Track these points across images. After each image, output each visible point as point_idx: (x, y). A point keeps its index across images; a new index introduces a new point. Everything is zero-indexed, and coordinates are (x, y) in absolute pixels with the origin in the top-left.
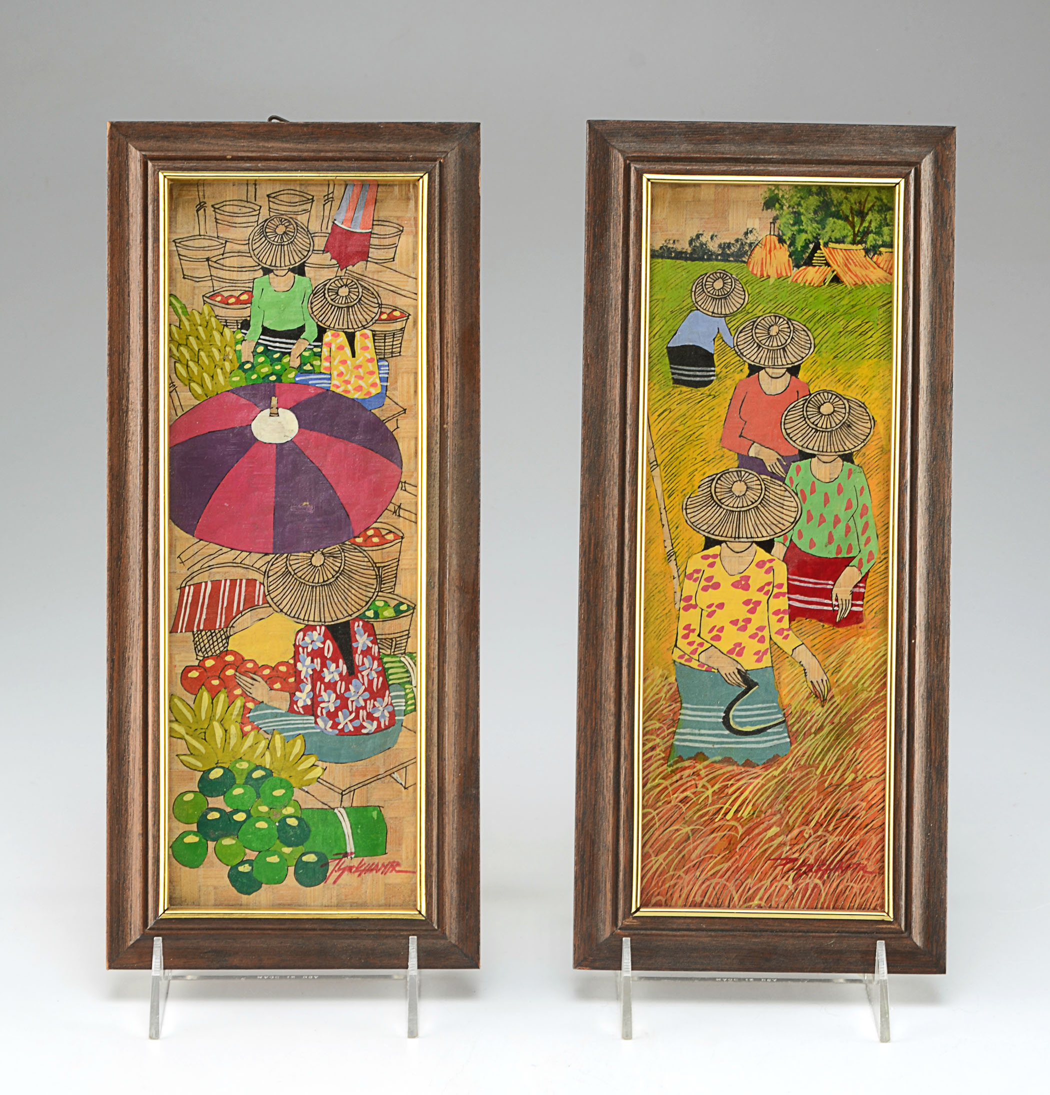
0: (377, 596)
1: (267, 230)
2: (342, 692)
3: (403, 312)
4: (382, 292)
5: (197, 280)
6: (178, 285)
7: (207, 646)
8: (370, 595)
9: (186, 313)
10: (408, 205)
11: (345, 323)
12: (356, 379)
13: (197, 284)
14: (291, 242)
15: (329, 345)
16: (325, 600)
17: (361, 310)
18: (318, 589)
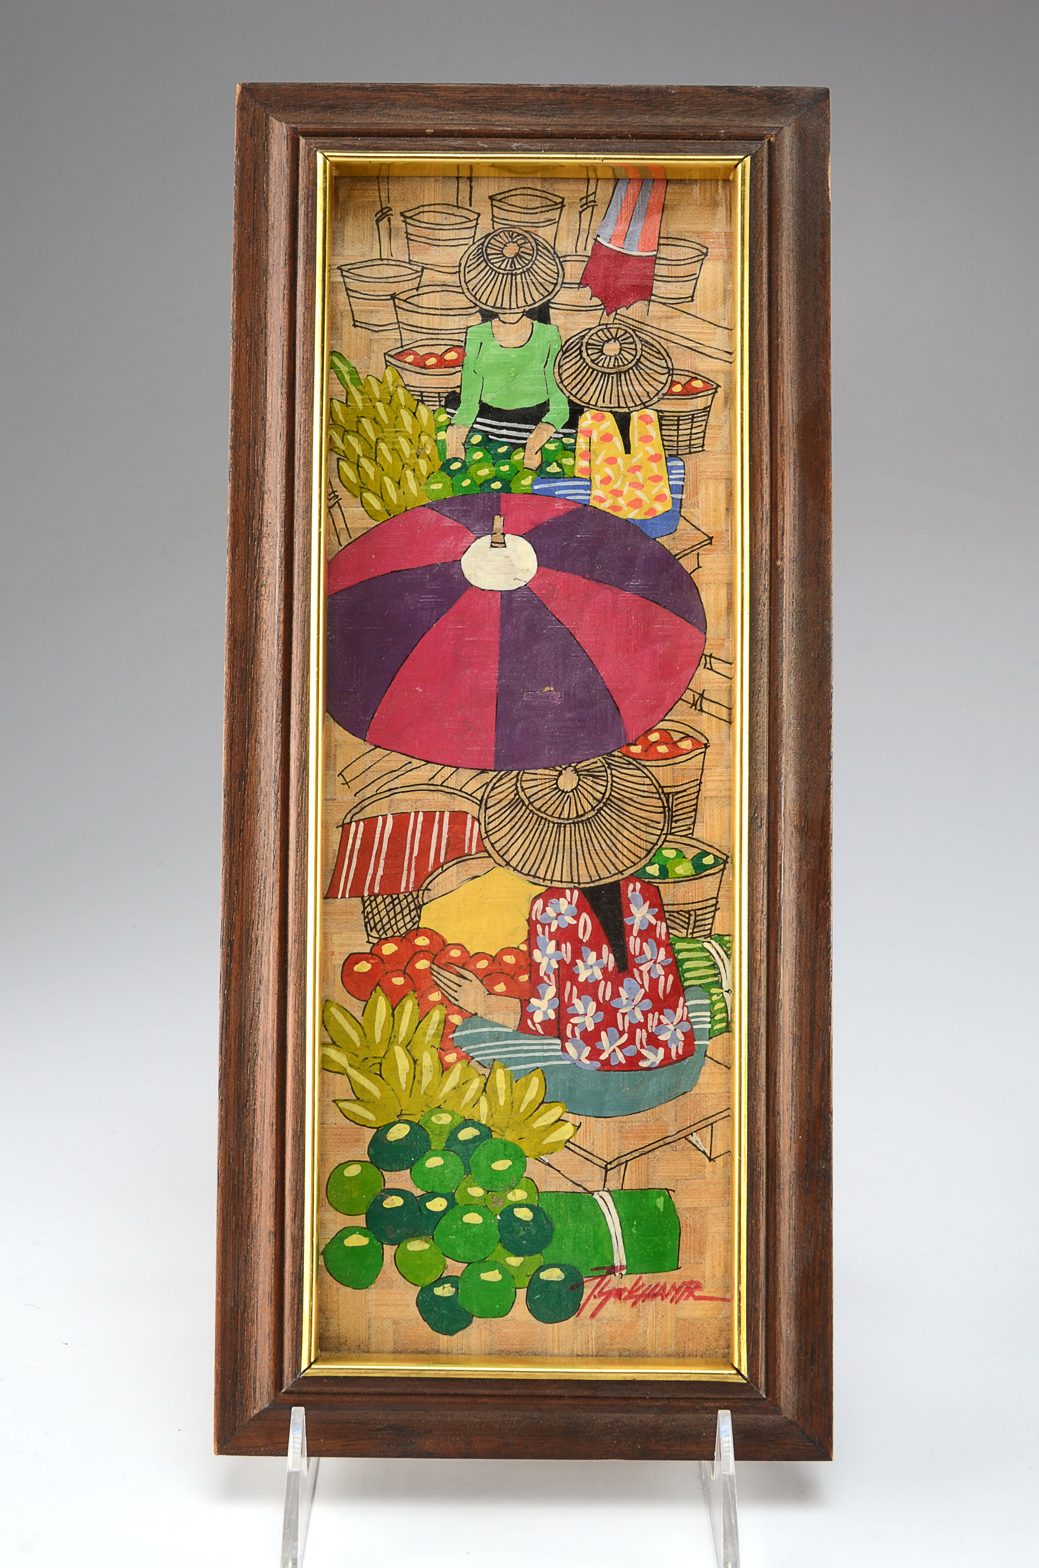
0: (665, 841)
1: (489, 251)
2: (607, 998)
3: (707, 382)
4: (673, 350)
5: (376, 329)
6: (345, 337)
7: (385, 920)
8: (654, 839)
9: (356, 381)
10: (715, 214)
11: (615, 399)
12: (632, 488)
13: (376, 336)
14: (528, 270)
15: (588, 433)
16: (579, 847)
17: (640, 378)
18: (568, 828)
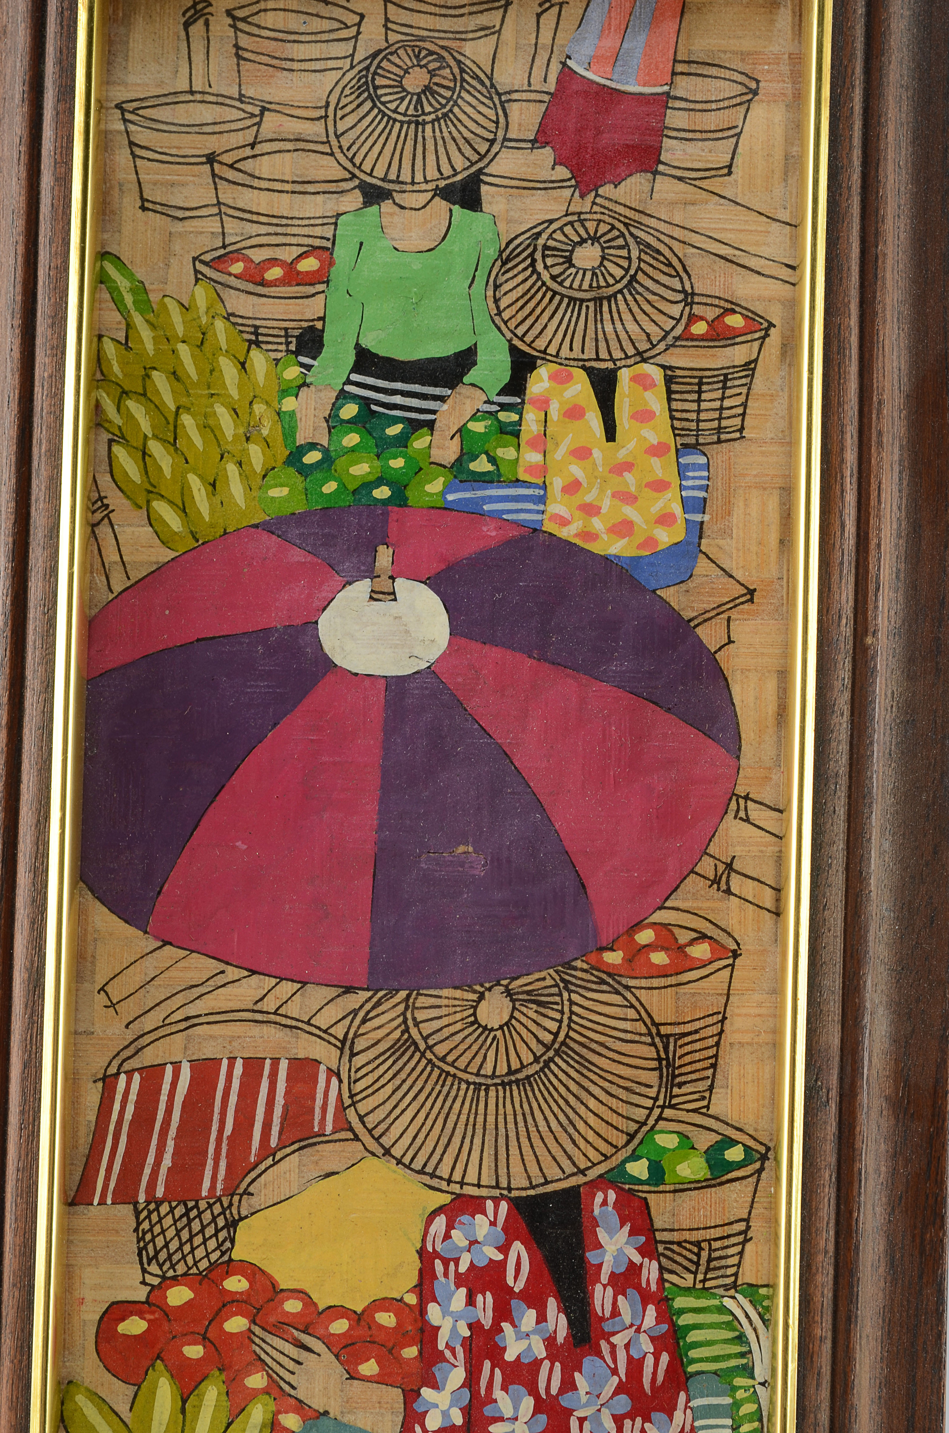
0: (660, 1118)
1: (379, 81)
2: (554, 1391)
3: (752, 318)
4: (695, 261)
5: (180, 214)
6: (127, 228)
7: (174, 1245)
8: (640, 1114)
9: (144, 305)
10: (772, 22)
11: (590, 344)
12: (617, 502)
13: (179, 227)
14: (445, 115)
15: (543, 404)
16: (511, 1126)
17: (635, 309)
18: (492, 1093)
